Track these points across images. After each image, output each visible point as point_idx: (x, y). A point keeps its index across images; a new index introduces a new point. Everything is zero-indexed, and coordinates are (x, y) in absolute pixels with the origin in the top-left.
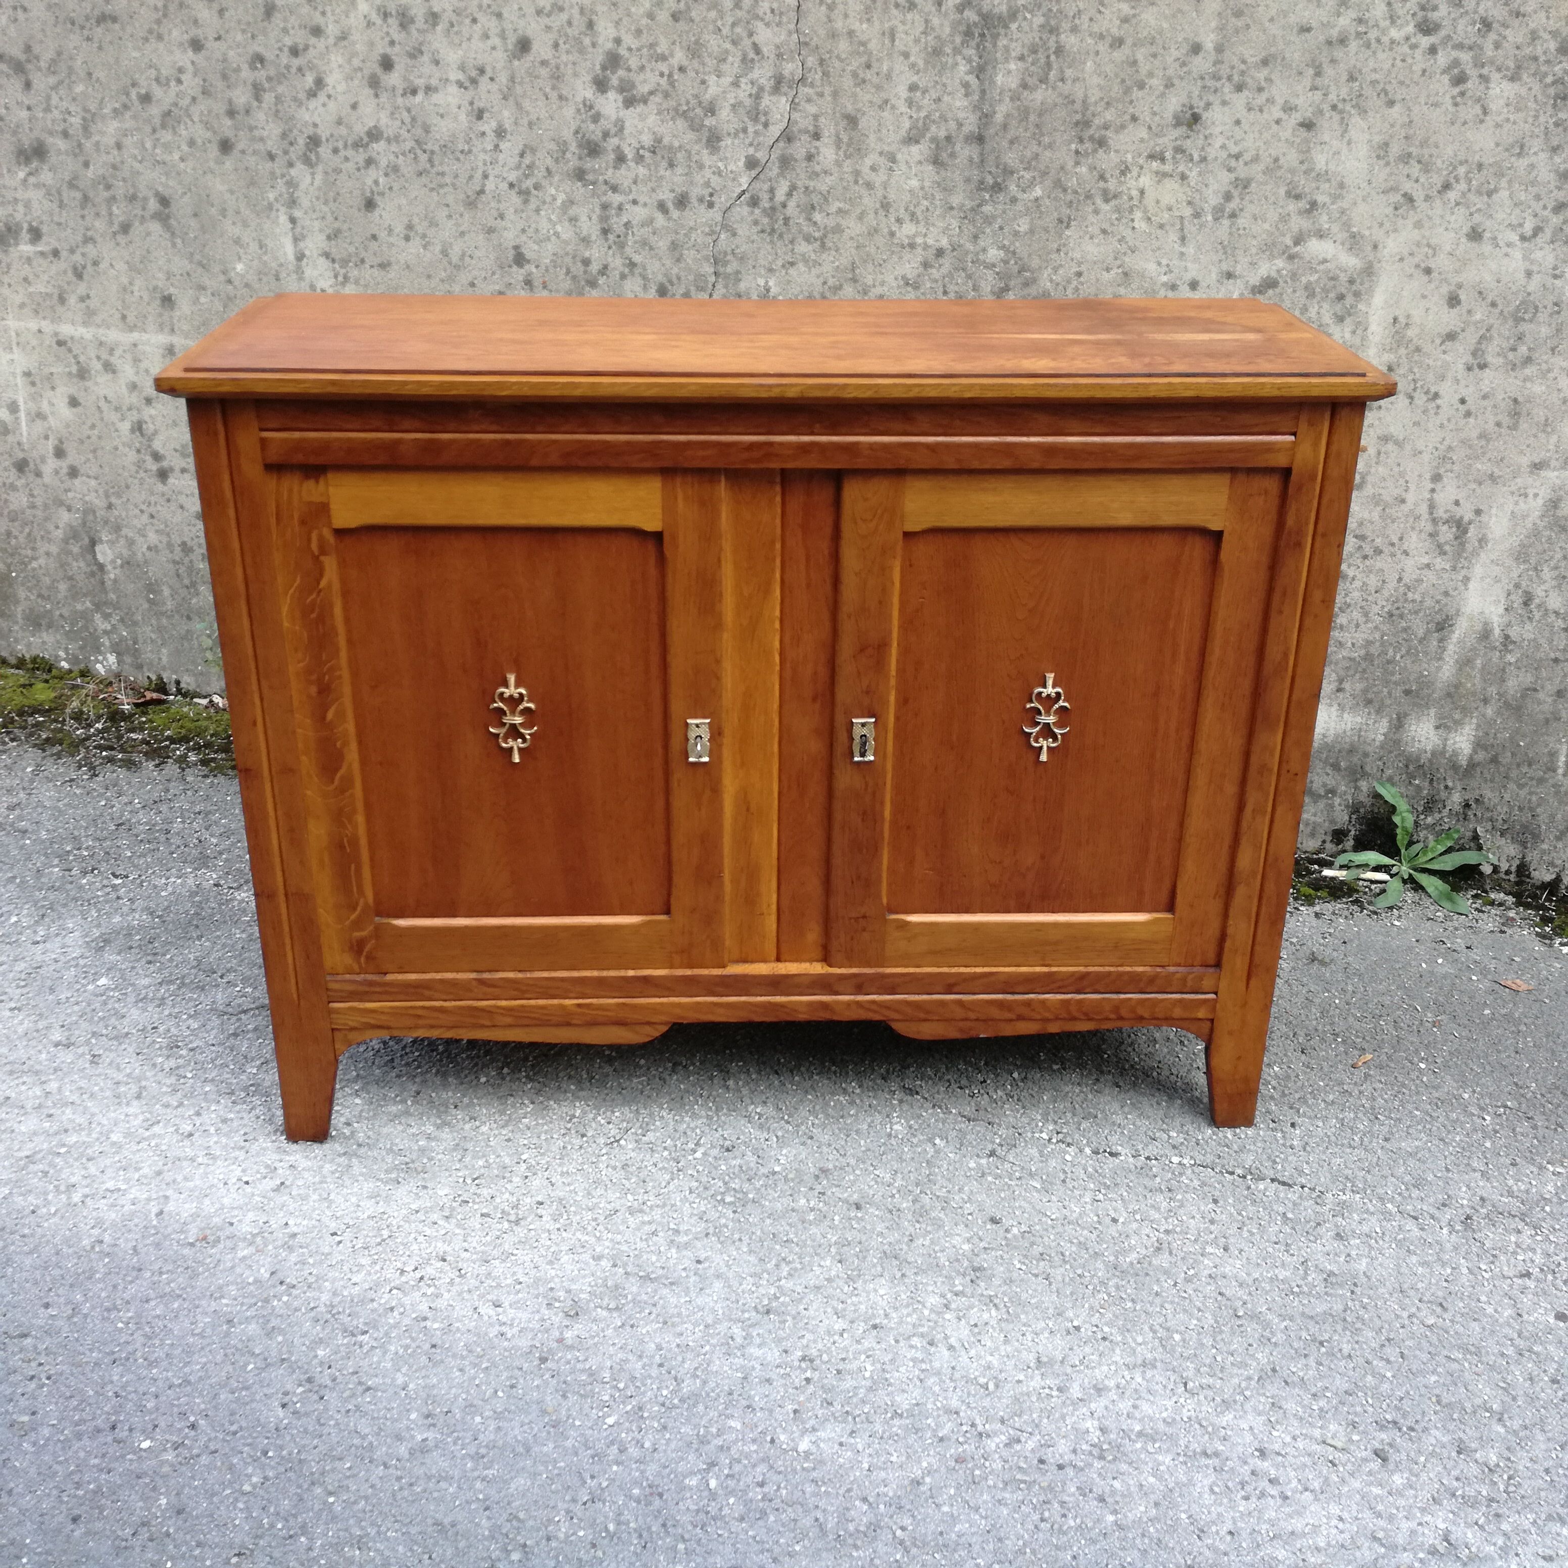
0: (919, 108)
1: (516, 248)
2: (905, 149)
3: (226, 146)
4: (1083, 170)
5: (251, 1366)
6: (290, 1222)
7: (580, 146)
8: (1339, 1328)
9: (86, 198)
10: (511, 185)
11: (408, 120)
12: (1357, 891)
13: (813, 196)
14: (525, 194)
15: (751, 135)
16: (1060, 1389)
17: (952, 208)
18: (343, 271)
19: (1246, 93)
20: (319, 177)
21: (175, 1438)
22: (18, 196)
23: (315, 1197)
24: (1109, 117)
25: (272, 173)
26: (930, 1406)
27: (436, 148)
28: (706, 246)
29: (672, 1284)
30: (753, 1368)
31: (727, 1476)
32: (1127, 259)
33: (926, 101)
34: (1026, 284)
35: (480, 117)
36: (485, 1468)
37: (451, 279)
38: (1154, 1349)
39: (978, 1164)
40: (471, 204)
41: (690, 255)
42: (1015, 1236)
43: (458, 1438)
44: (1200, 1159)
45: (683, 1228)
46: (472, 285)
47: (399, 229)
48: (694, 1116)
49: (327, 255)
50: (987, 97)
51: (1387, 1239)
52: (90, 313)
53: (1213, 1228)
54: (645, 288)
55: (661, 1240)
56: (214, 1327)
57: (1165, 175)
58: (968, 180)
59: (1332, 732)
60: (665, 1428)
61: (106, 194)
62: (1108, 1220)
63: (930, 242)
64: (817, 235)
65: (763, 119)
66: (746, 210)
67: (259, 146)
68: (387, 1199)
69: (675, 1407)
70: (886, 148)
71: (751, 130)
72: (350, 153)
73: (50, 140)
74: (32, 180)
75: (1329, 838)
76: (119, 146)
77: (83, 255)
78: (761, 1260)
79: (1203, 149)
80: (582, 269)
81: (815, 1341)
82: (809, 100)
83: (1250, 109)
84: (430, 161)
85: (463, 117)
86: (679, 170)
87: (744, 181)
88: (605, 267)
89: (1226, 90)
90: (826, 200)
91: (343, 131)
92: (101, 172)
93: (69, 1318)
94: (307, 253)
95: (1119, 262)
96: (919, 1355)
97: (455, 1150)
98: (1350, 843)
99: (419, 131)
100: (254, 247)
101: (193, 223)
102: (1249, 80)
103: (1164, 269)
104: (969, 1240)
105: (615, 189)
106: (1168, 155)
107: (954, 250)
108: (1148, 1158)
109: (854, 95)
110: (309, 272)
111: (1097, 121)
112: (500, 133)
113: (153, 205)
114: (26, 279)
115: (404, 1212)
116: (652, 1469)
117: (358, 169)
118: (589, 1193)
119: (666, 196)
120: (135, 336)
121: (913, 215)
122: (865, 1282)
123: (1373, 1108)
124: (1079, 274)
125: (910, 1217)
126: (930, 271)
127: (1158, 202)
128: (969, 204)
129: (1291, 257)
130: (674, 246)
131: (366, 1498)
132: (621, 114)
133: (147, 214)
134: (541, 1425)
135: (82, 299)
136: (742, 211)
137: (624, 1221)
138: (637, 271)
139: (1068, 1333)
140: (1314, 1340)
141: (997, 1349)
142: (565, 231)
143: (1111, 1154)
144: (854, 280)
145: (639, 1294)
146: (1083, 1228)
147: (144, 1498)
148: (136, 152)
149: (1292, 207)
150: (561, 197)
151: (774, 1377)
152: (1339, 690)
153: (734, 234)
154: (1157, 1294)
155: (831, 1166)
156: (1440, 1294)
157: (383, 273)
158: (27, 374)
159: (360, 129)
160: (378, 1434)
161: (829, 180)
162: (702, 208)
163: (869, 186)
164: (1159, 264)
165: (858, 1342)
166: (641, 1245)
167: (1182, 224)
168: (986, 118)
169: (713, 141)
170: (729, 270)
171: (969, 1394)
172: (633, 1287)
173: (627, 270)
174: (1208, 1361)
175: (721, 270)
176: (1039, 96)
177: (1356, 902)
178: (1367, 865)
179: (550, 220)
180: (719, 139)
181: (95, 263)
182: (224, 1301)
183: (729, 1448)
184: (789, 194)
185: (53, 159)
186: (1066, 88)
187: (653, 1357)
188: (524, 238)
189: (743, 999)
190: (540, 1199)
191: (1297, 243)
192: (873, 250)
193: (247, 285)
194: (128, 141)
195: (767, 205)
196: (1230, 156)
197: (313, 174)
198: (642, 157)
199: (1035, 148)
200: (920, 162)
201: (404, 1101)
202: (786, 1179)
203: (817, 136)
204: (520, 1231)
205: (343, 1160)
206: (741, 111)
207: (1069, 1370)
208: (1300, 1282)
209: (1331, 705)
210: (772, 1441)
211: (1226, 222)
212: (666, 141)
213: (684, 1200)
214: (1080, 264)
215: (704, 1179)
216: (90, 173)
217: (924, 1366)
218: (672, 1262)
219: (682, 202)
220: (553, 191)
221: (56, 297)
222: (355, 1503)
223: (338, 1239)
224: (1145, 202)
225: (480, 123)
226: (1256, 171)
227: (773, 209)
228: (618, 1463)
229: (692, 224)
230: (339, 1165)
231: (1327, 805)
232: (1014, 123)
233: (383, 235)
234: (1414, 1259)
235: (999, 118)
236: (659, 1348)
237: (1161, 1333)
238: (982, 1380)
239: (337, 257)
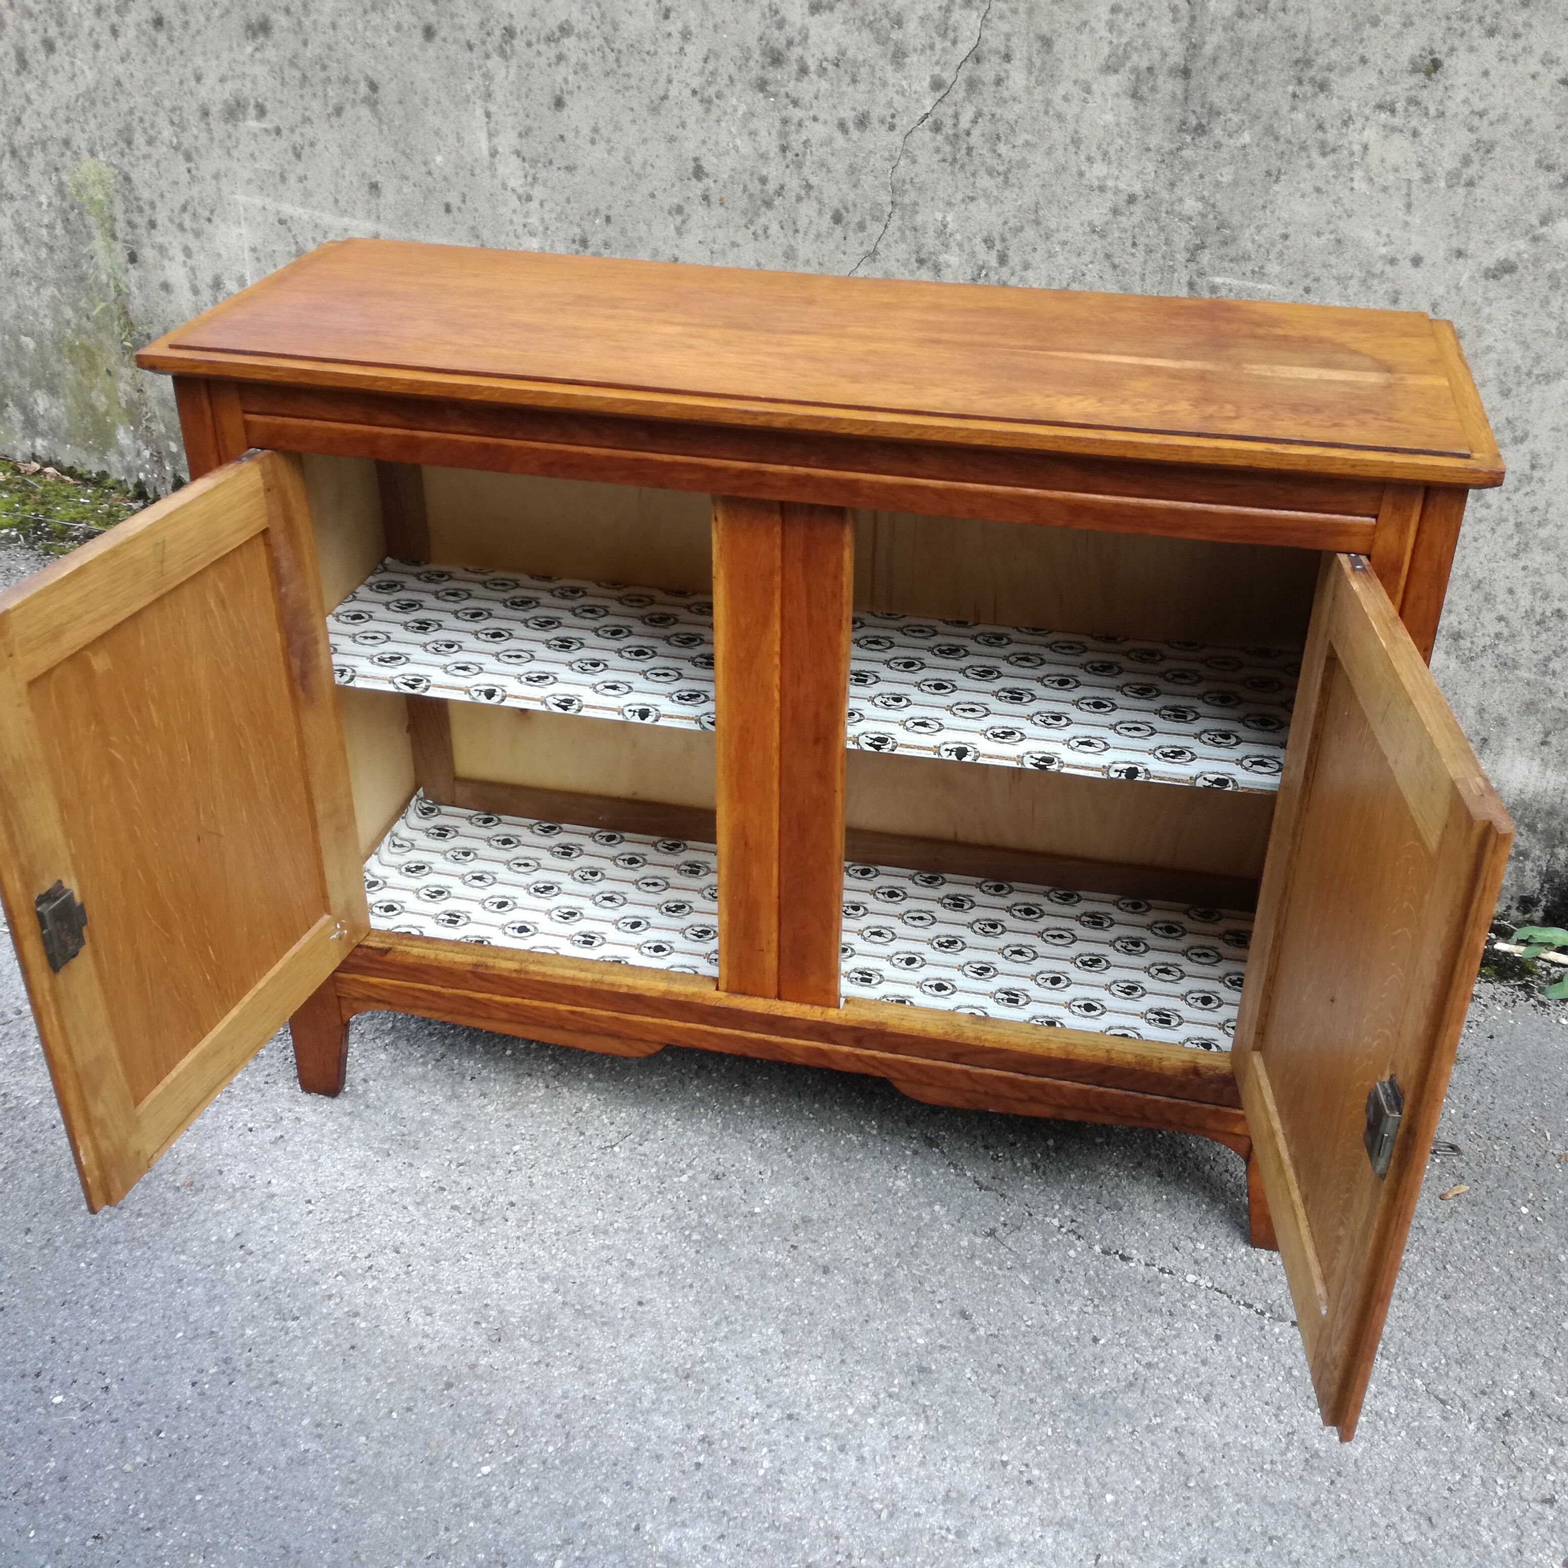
0: (1121, 33)
1: (696, 160)
2: (1102, 79)
3: (429, 33)
4: (1300, 116)
5: (180, 1334)
6: (274, 1181)
7: (764, 54)
8: (1300, 1524)
9: (304, 77)
10: (694, 92)
11: (597, 16)
12: (1531, 973)
13: (999, 124)
14: (707, 102)
15: (938, 51)
16: (958, 1534)
17: (1148, 150)
18: (532, 171)
19: (1498, 38)
20: (513, 71)
21: (86, 1398)
22: (247, 71)
23: (307, 1157)
24: (1334, 57)
25: (471, 64)
26: (813, 1523)
27: (623, 48)
28: (884, 172)
29: (604, 1324)
30: (649, 1439)
31: (578, 1558)
32: (1341, 224)
33: (1129, 26)
34: (1225, 243)
35: (666, 17)
36: (350, 1496)
37: (632, 188)
38: (1078, 1506)
39: (971, 1243)
40: (654, 110)
41: (867, 181)
42: (978, 1338)
43: (337, 1456)
44: (1220, 1280)
45: (640, 1261)
46: (653, 196)
47: (586, 131)
48: (699, 1132)
49: (518, 153)
50: (1198, 24)
51: (1399, 1423)
52: (307, 194)
53: (1202, 1369)
54: (820, 212)
55: (612, 1270)
56: (164, 1283)
57: (1394, 129)
58: (1168, 119)
59: (1531, 789)
60: (537, 1489)
61: (322, 75)
62: (1088, 1338)
63: (1122, 186)
64: (1001, 169)
65: (951, 35)
66: (928, 135)
67: (459, 35)
68: (372, 1172)
69: (554, 1467)
70: (1082, 77)
71: (938, 46)
72: (543, 47)
73: (274, 17)
74: (258, 55)
75: (1515, 905)
76: (334, 26)
77: (302, 135)
78: (703, 1314)
79: (1441, 102)
80: (759, 187)
81: (723, 1421)
82: (1002, 17)
83: (1501, 59)
84: (617, 60)
85: (650, 15)
86: (862, 87)
87: (928, 103)
88: (782, 187)
89: (1475, 34)
90: (1013, 130)
91: (536, 23)
92: (318, 51)
93: (41, 1248)
94: (500, 149)
95: (1332, 227)
96: (824, 1460)
97: (454, 1127)
98: (1538, 914)
99: (607, 28)
100: (452, 140)
101: (399, 111)
102: (1504, 24)
103: (1383, 240)
104: (928, 1332)
105: (795, 103)
106: (1400, 106)
107: (1147, 197)
108: (1162, 1270)
109: (1051, 14)
110: (501, 169)
111: (1321, 61)
112: (686, 35)
113: (363, 89)
114: (252, 155)
115: (382, 1189)
116: (508, 1533)
117: (550, 65)
118: (562, 1203)
119: (848, 115)
120: (346, 220)
121: (1105, 154)
122: (801, 1360)
123: (1445, 1254)
124: (1286, 237)
125: (875, 1293)
126: (1120, 218)
127: (1383, 161)
128: (1168, 146)
129: (1535, 239)
130: (852, 170)
131: (231, 1503)
132: (807, 21)
133: (358, 98)
134: (421, 1458)
135: (302, 179)
136: (924, 135)
137: (585, 1241)
138: (813, 194)
139: (992, 1468)
140: (1264, 1533)
141: (909, 1470)
142: (745, 145)
143: (1123, 1257)
144: (1037, 223)
145: (567, 1329)
146: (1057, 1343)
147: (38, 1458)
148: (349, 33)
149: (1542, 179)
150: (742, 109)
151: (666, 1454)
152: (1544, 743)
153: (914, 162)
154: (1109, 1440)
155: (815, 1217)
156: (1434, 1505)
157: (569, 176)
158: (254, 250)
159: (553, 23)
160: (266, 1434)
161: (1017, 108)
162: (883, 130)
163: (1060, 117)
164: (1378, 233)
165: (767, 1432)
166: (590, 1272)
167: (1409, 188)
168: (1194, 48)
169: (899, 56)
170: (907, 200)
171: (859, 1518)
172: (565, 1319)
173: (803, 193)
174: (1133, 1534)
175: (899, 199)
176: (1256, 27)
177: (1525, 987)
178: (1551, 944)
179: (730, 132)
180: (905, 55)
181: (312, 145)
182: (183, 1257)
183: (591, 1527)
184: (975, 122)
185: (277, 35)
186: (1287, 20)
187: (555, 1404)
188: (704, 150)
189: (737, 1032)
190: (513, 1199)
191: (1544, 222)
192: (1059, 190)
193: (445, 179)
194: (343, 22)
195: (950, 132)
196: (1472, 112)
197: (507, 67)
198: (825, 69)
199: (1247, 88)
200: (1117, 95)
201: (425, 1064)
202: (763, 1225)
203: (1007, 58)
204: (481, 1235)
205: (346, 1120)
206: (930, 25)
207: (977, 1512)
208: (1277, 1458)
209: (1533, 759)
210: (637, 1528)
211: (1461, 191)
212: (850, 53)
213: (653, 1228)
214: (1287, 225)
215: (681, 1207)
216: (309, 53)
217: (824, 1475)
218: (615, 1298)
219: (863, 122)
220: (734, 101)
221: (278, 176)
222: (219, 1505)
223: (311, 1207)
224: (1369, 159)
225: (666, 22)
226: (1502, 132)
227: (956, 136)
228: (476, 1519)
229: (871, 146)
230: (341, 1125)
231: (1517, 868)
232: (1225, 56)
233: (570, 136)
234: (1421, 1454)
235: (1208, 50)
236: (565, 1396)
237: (1095, 1488)
238: (878, 1506)
239: (528, 156)
